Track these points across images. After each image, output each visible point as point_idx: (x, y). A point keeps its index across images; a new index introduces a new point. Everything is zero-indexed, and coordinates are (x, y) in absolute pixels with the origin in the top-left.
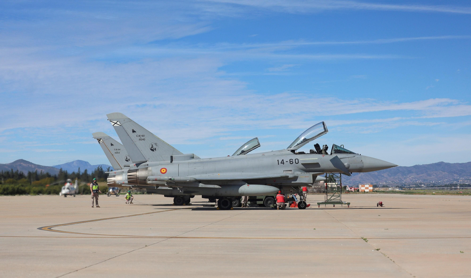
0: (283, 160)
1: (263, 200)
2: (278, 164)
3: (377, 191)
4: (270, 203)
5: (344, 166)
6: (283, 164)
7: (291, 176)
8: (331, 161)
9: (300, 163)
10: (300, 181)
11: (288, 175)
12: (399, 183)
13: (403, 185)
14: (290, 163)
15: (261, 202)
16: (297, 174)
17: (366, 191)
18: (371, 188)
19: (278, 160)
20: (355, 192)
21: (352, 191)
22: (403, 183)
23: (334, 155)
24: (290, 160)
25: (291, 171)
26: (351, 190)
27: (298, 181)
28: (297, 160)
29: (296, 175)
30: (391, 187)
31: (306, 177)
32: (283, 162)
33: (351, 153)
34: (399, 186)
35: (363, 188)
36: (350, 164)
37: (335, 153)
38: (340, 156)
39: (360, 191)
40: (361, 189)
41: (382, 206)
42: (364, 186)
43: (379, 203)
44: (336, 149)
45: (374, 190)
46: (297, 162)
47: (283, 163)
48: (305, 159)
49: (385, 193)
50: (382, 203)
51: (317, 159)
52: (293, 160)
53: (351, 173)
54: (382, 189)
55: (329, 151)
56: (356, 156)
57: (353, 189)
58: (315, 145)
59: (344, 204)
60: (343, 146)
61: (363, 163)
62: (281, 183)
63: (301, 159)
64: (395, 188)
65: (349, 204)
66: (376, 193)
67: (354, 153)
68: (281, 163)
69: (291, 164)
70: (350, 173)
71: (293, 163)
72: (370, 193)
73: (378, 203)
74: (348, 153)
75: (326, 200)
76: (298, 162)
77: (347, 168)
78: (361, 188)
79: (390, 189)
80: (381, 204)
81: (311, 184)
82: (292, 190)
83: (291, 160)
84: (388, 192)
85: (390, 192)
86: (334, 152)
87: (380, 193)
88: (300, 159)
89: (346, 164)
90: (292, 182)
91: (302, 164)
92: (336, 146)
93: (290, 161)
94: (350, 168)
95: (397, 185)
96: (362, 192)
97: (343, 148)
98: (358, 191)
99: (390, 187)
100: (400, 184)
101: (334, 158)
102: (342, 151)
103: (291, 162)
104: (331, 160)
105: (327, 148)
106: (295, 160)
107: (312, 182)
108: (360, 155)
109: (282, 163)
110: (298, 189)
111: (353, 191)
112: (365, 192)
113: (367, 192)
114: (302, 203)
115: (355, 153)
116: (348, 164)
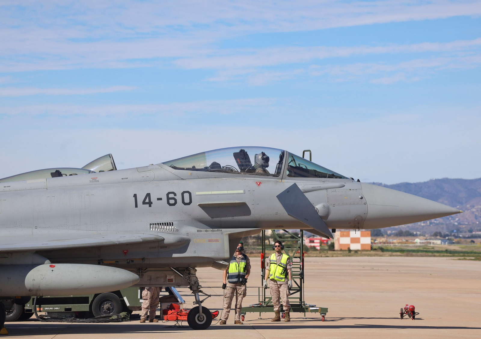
0: (148, 195)
1: (90, 300)
2: (136, 206)
3: (382, 250)
4: (108, 309)
5: (316, 212)
6: (150, 206)
7: (169, 238)
8: (279, 199)
9: (196, 202)
10: (195, 252)
11: (162, 235)
12: (442, 224)
13: (453, 231)
14: (168, 203)
15: (85, 308)
16: (188, 234)
17: (352, 248)
18: (367, 240)
19: (135, 196)
20: (322, 250)
21: (314, 248)
22: (454, 225)
23: (288, 183)
24: (168, 195)
25: (171, 224)
26: (313, 244)
27: (190, 253)
28: (186, 196)
29: (185, 237)
30: (420, 235)
31: (210, 241)
32: (148, 201)
33: (333, 176)
34: (443, 234)
35: (345, 241)
36: (331, 207)
37: (289, 176)
38: (303, 184)
39: (337, 247)
40: (339, 242)
41: (414, 318)
42: (348, 235)
43: (406, 309)
44: (294, 166)
45: (375, 246)
46: (187, 200)
47: (150, 203)
48: (210, 193)
49: (405, 253)
50: (414, 308)
51: (242, 191)
52: (175, 195)
53: (334, 231)
54: (396, 242)
55: (272, 168)
56: (348, 185)
57: (318, 241)
58: (236, 155)
59: (312, 311)
60: (309, 153)
61: (365, 204)
62: (143, 259)
63: (198, 193)
64: (430, 239)
65: (324, 311)
66: (380, 253)
67: (341, 177)
68: (144, 203)
69: (171, 205)
70: (331, 230)
71: (176, 203)
72: (365, 255)
73: (402, 309)
74: (325, 177)
75: (261, 300)
76: (191, 202)
77: (321, 217)
78: (338, 240)
79: (417, 240)
80: (412, 312)
81: (225, 260)
82: (172, 277)
83: (171, 196)
84: (414, 251)
85: (418, 251)
86: (288, 173)
87: (391, 256)
88: (196, 194)
89: (319, 207)
90: (175, 255)
91: (202, 206)
92: (293, 157)
93: (168, 199)
94: (331, 217)
95: (438, 231)
96: (341, 250)
97: (310, 162)
98: (332, 247)
99: (416, 236)
100: (445, 226)
101: (288, 191)
102: (306, 171)
103: (171, 200)
104: (280, 197)
105: (266, 160)
106: (183, 194)
107: (227, 255)
108: (358, 181)
109: (147, 203)
110: (189, 274)
111: (318, 248)
112: (350, 250)
113: (356, 251)
114: (198, 312)
115: (344, 178)
116: (324, 206)
